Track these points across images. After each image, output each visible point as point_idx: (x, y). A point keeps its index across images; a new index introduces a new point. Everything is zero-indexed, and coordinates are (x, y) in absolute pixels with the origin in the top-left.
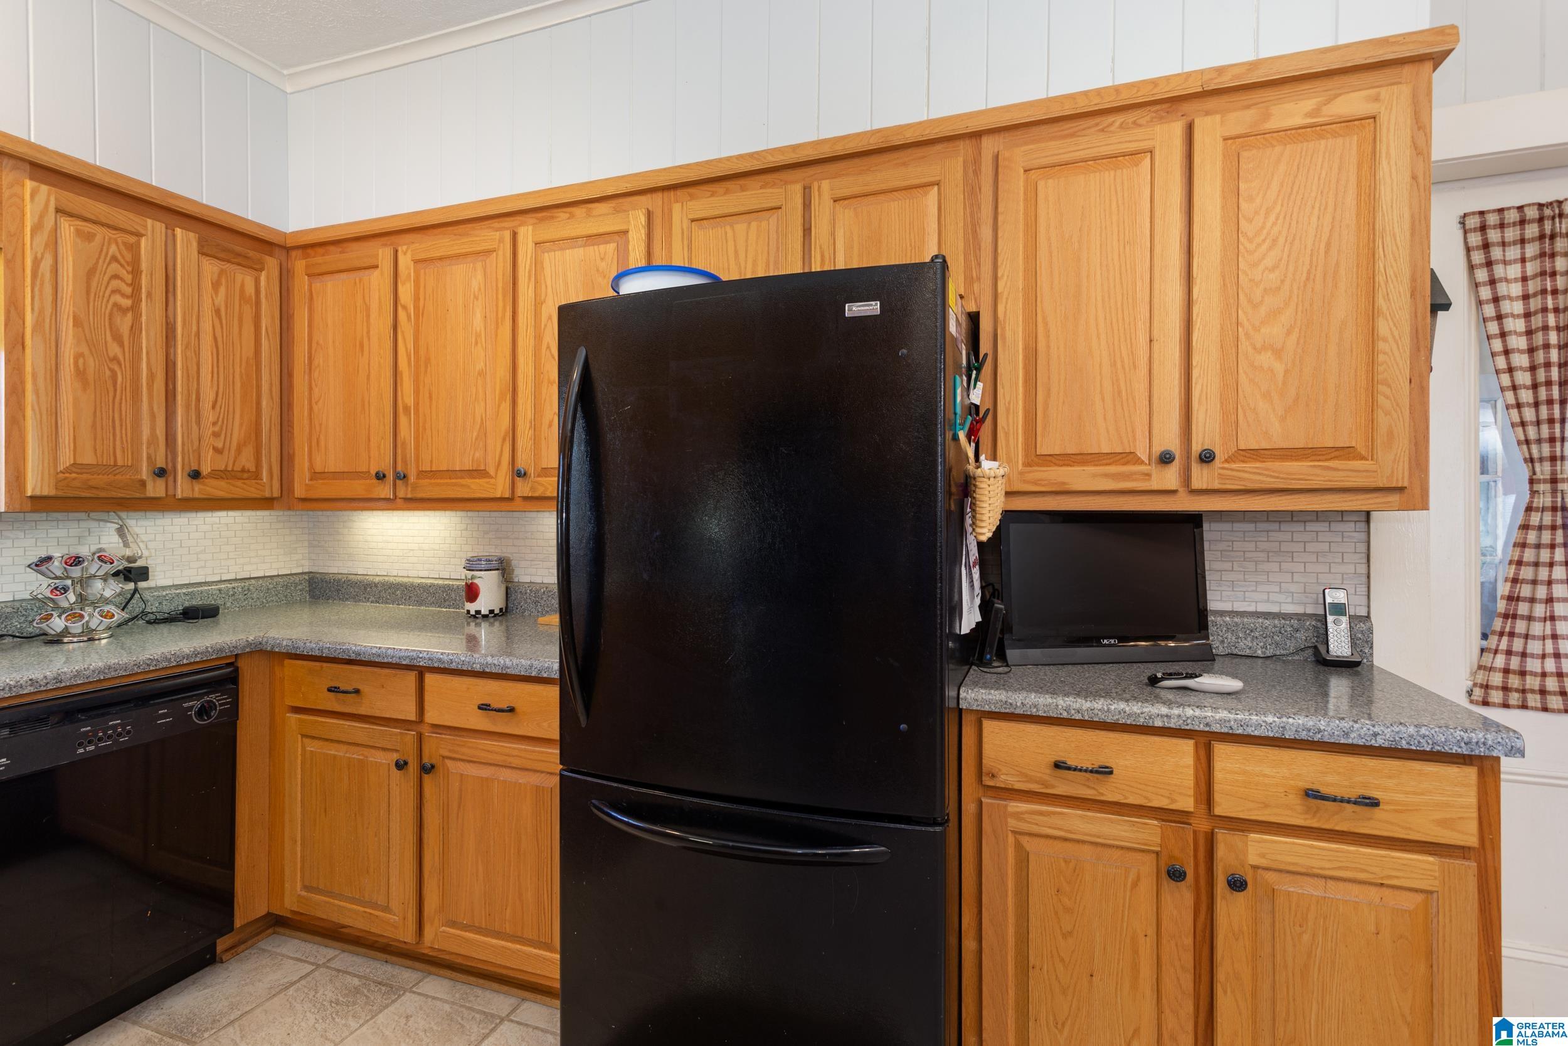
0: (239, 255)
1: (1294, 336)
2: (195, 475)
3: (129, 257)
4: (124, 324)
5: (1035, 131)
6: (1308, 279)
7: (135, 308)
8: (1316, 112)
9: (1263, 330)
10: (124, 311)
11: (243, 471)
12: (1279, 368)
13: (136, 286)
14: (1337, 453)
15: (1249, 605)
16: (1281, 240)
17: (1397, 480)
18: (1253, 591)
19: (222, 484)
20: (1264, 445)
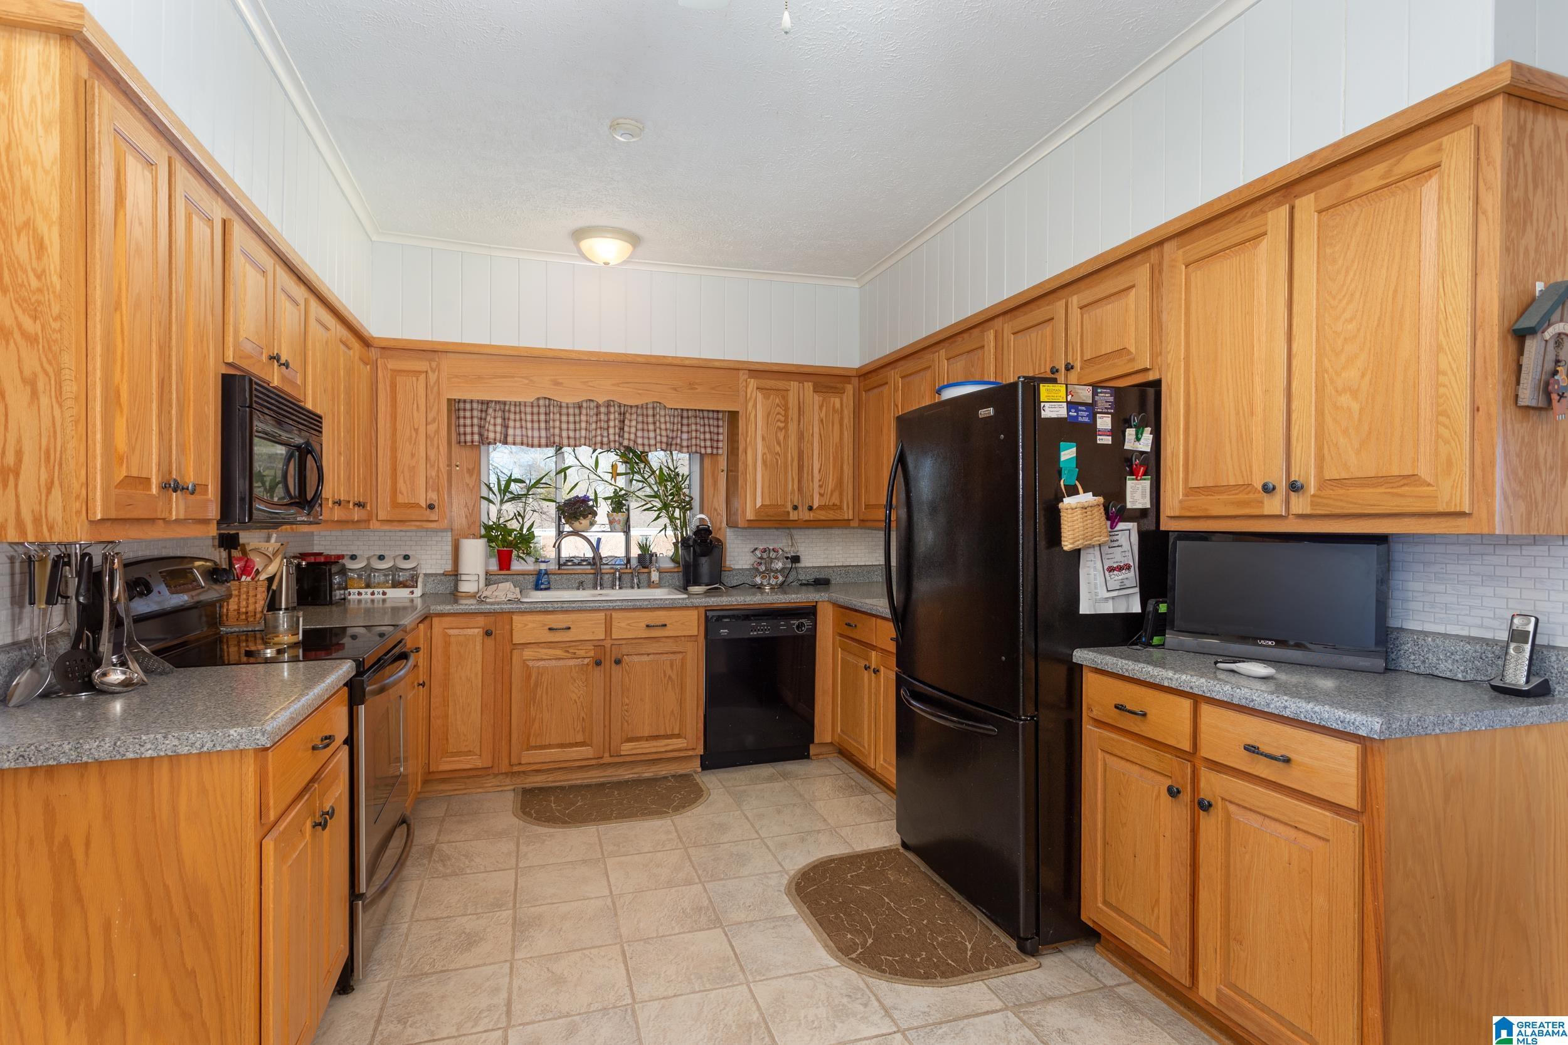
0: (832, 388)
1: (1367, 378)
2: (811, 508)
3: (783, 403)
4: (781, 436)
5: (1196, 232)
6: (1378, 326)
7: (786, 428)
8: (1389, 172)
9: (1343, 375)
10: (780, 429)
11: (834, 505)
12: (1355, 407)
13: (786, 416)
14: (1405, 481)
15: (1462, 629)
16: (1358, 295)
17: (1455, 505)
18: (1466, 615)
19: (823, 512)
20: (1344, 475)
